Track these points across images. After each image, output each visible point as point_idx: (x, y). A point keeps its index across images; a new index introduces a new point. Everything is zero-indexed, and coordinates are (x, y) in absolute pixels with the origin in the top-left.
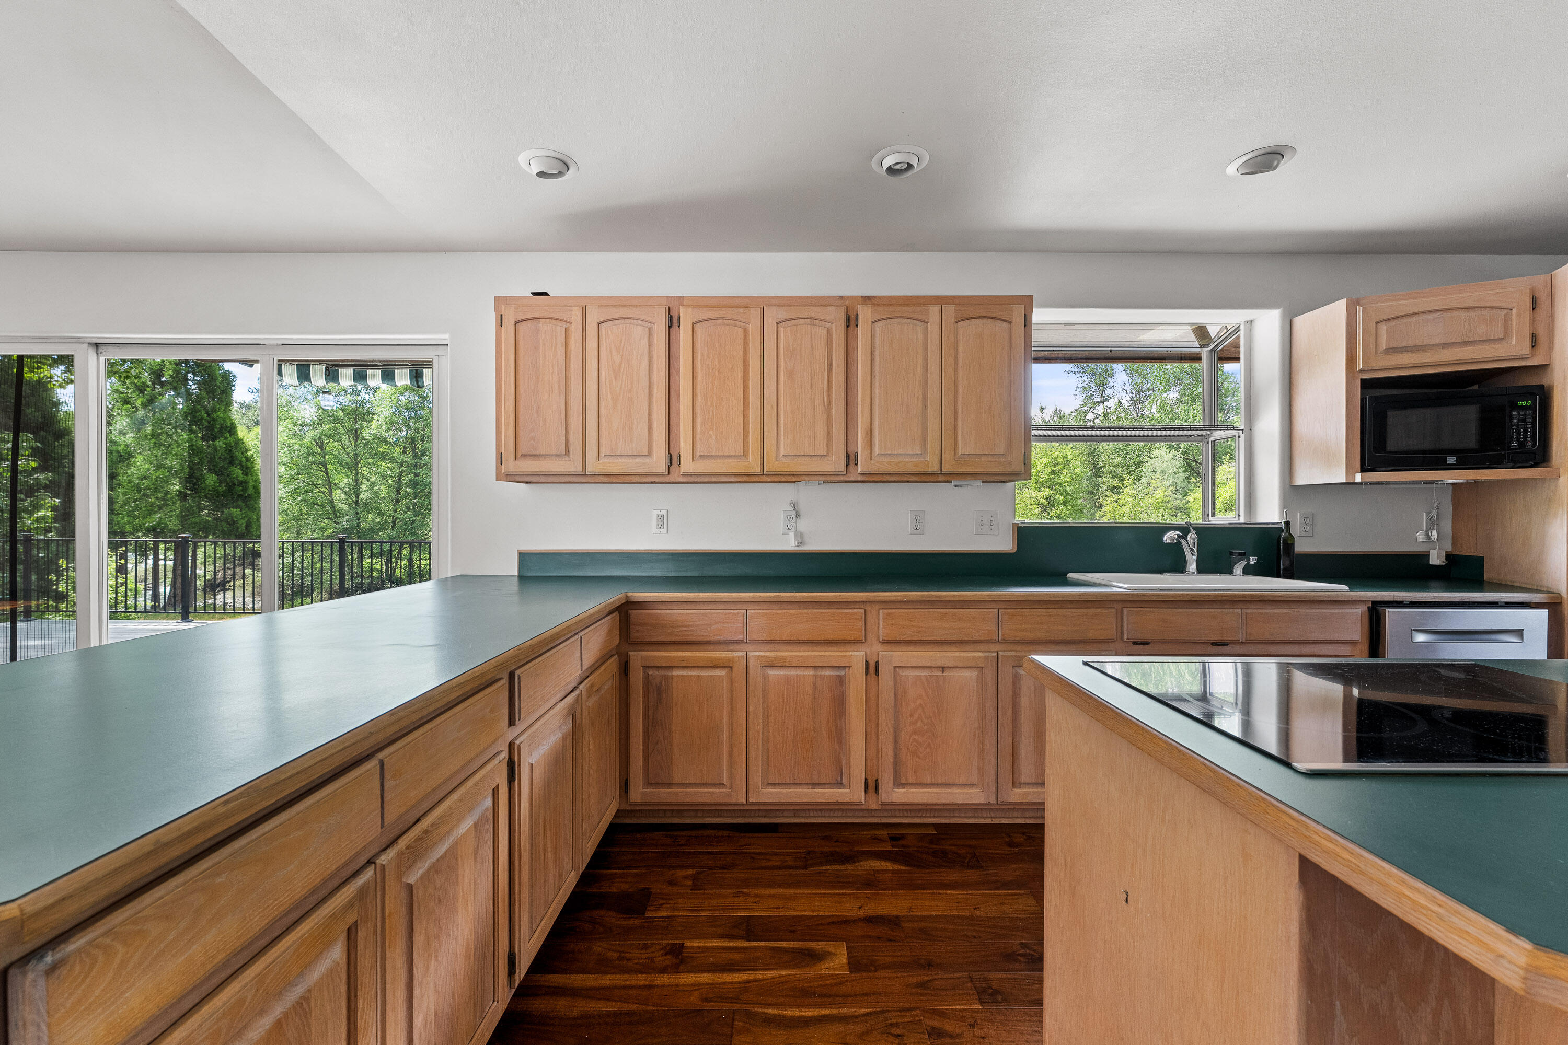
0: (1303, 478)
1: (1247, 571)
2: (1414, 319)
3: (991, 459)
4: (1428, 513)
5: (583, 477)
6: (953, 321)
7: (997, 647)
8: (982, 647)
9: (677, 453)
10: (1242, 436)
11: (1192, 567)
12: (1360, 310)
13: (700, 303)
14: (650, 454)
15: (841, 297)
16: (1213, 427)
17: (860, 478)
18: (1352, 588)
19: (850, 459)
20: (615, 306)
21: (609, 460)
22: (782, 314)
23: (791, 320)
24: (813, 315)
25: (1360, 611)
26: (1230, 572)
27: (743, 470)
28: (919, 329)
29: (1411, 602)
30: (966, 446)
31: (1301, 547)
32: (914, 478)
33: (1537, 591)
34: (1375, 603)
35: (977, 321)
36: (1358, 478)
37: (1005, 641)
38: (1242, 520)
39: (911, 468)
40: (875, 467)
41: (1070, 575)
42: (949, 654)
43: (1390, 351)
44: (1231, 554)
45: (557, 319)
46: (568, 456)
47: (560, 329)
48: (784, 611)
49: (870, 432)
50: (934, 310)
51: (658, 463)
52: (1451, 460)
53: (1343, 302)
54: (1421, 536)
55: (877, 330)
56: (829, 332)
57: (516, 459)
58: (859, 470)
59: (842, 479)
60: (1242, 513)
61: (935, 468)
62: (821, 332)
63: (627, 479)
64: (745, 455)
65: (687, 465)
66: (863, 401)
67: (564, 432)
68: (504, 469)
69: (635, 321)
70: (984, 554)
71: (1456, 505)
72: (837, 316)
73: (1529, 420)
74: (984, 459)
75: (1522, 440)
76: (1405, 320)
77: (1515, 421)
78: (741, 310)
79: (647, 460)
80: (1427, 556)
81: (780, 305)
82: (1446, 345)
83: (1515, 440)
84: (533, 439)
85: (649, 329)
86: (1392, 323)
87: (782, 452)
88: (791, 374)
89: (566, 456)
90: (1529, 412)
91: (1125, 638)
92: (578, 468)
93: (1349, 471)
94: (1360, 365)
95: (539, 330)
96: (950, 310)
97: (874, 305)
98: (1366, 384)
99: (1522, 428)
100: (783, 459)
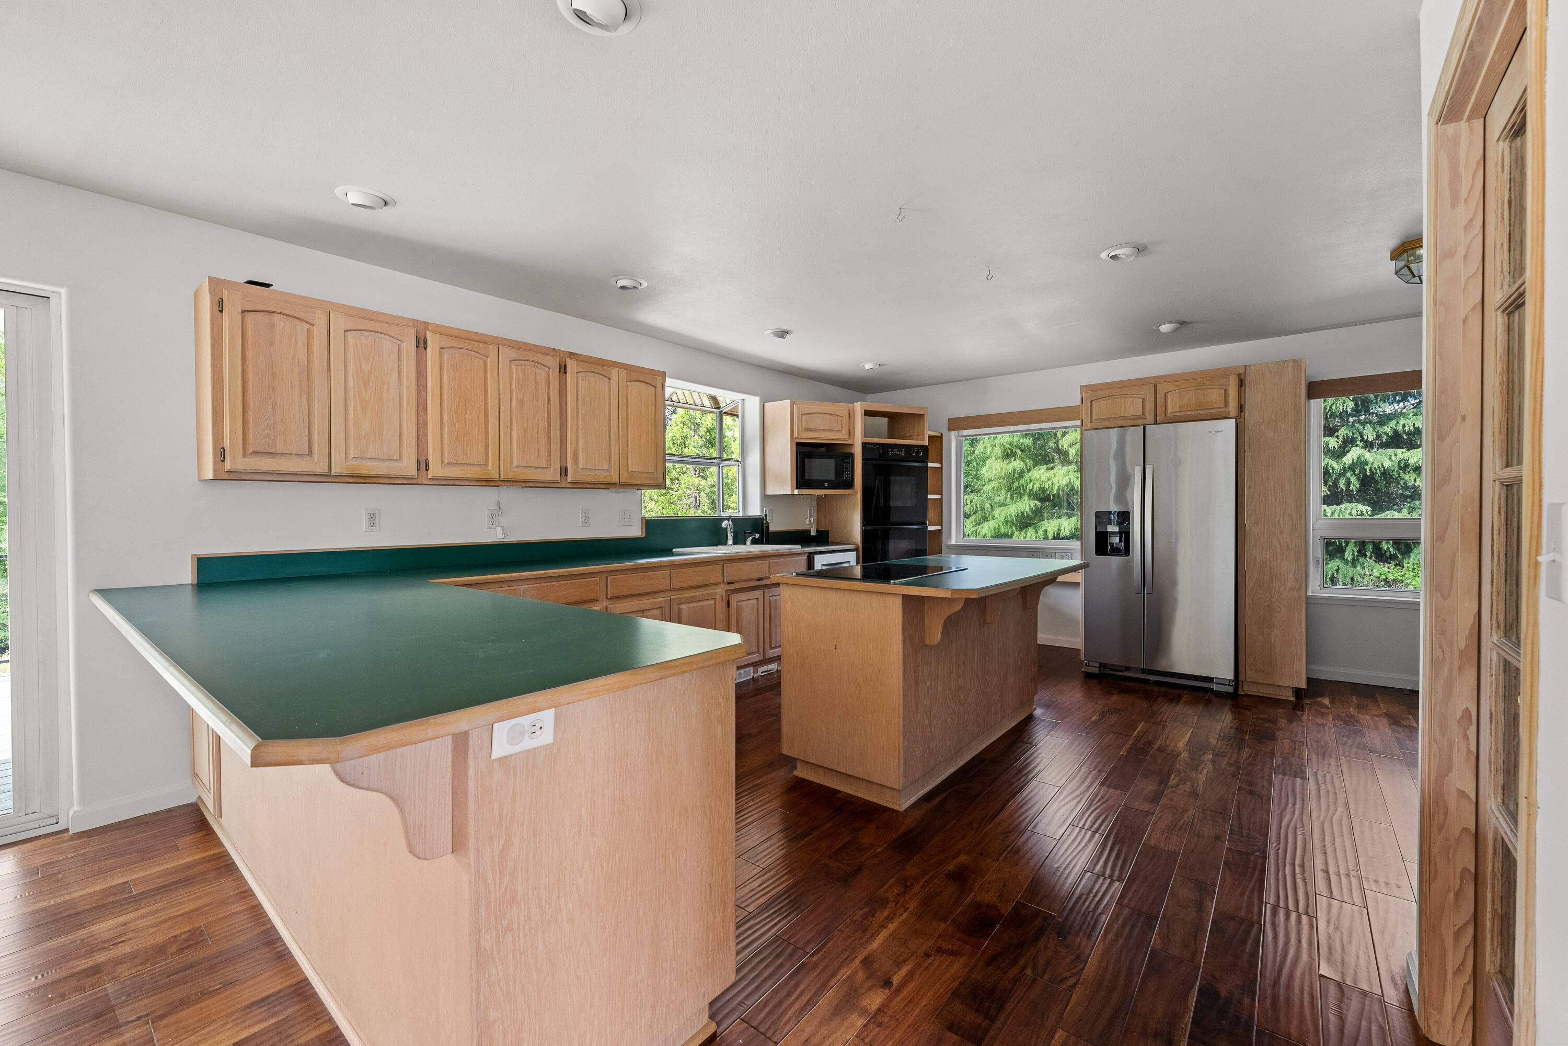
0: (770, 492)
1: (754, 542)
2: (814, 415)
3: (646, 475)
4: (810, 510)
5: (328, 478)
6: (625, 381)
7: (669, 594)
8: (662, 595)
9: (425, 459)
10: (740, 465)
11: (730, 541)
12: (795, 407)
13: (444, 332)
14: (400, 459)
15: (554, 350)
16: (721, 458)
17: (568, 486)
18: (803, 547)
19: (564, 471)
20: (363, 318)
21: (358, 462)
22: (514, 354)
23: (520, 360)
24: (536, 359)
25: (805, 557)
26: (745, 544)
27: (484, 476)
28: (605, 383)
29: (819, 552)
30: (634, 467)
31: (772, 529)
32: (602, 486)
33: (850, 544)
34: (810, 553)
35: (638, 384)
36: (796, 492)
37: (674, 590)
38: (741, 514)
39: (602, 480)
40: (579, 478)
41: (674, 550)
42: (646, 601)
43: (807, 430)
44: (745, 533)
45: (298, 318)
46: (311, 456)
47: (302, 328)
48: (548, 584)
49: (576, 454)
50: (614, 371)
51: (408, 466)
52: (826, 485)
53: (789, 401)
54: (807, 521)
55: (580, 378)
56: (548, 375)
57: (244, 456)
58: (569, 479)
60: (741, 510)
61: (616, 480)
62: (542, 374)
63: (375, 480)
64: (486, 465)
65: (435, 470)
66: (572, 429)
67: (307, 433)
68: (228, 465)
69: (383, 335)
70: (629, 538)
71: (818, 505)
72: (552, 363)
73: (848, 468)
74: (643, 475)
76: (811, 415)
77: (845, 468)
78: (482, 345)
79: (397, 464)
80: (809, 531)
81: (512, 347)
82: (824, 430)
83: (845, 476)
84: (268, 436)
85: (399, 345)
86: (807, 416)
87: (515, 464)
88: (521, 402)
89: (308, 457)
90: (848, 465)
91: (725, 581)
92: (325, 470)
93: (792, 490)
94: (796, 435)
95: (274, 325)
96: (623, 373)
97: (578, 360)
98: (798, 444)
99: (846, 472)
100: (516, 469)
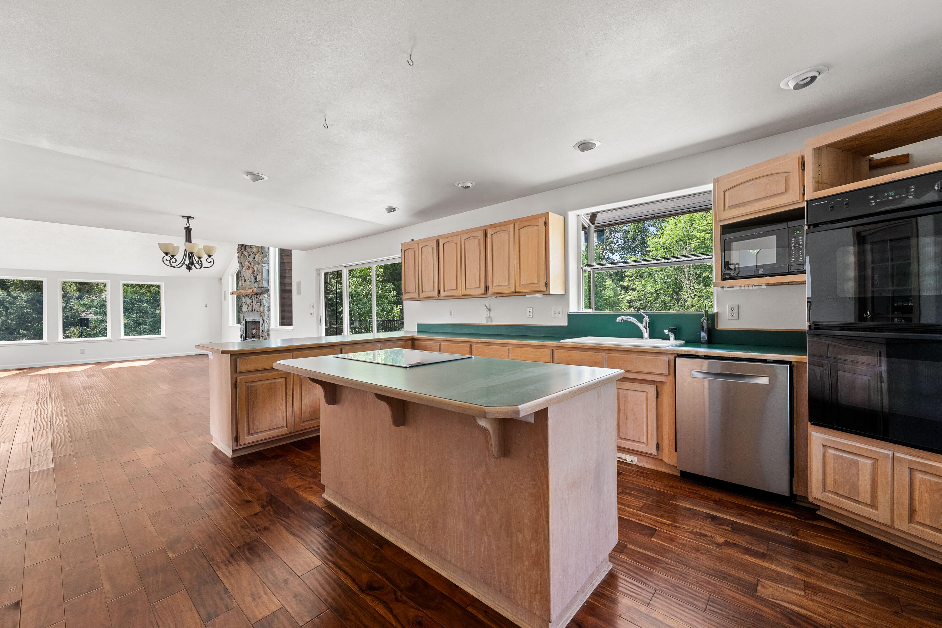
2: (742, 186)
3: (532, 286)
5: (419, 299)
6: (518, 229)
9: (440, 289)
11: (646, 335)
12: (717, 185)
14: (434, 290)
15: (483, 226)
17: (490, 295)
19: (487, 288)
20: (425, 242)
22: (466, 236)
23: (468, 238)
24: (475, 235)
25: (667, 359)
27: (456, 294)
28: (507, 234)
29: (705, 356)
30: (523, 281)
35: (527, 228)
36: (722, 284)
39: (505, 291)
40: (494, 291)
43: (730, 207)
45: (413, 248)
47: (413, 251)
49: (492, 278)
50: (512, 226)
51: (436, 293)
52: (761, 272)
55: (494, 237)
56: (480, 241)
57: (405, 294)
58: (489, 292)
59: (485, 296)
61: (512, 290)
62: (477, 241)
63: (429, 299)
64: (457, 289)
65: (443, 293)
67: (415, 284)
68: (403, 297)
69: (430, 246)
72: (481, 234)
73: (801, 243)
74: (530, 286)
75: (797, 256)
76: (737, 188)
77: (793, 244)
78: (455, 237)
79: (433, 292)
83: (794, 256)
84: (408, 287)
85: (433, 248)
86: (732, 190)
87: (467, 287)
88: (469, 258)
89: (415, 292)
90: (800, 238)
92: (418, 296)
93: (717, 280)
94: (718, 218)
95: (409, 253)
96: (517, 225)
97: (493, 227)
98: (723, 228)
99: (797, 249)
100: (467, 290)
